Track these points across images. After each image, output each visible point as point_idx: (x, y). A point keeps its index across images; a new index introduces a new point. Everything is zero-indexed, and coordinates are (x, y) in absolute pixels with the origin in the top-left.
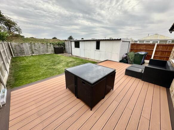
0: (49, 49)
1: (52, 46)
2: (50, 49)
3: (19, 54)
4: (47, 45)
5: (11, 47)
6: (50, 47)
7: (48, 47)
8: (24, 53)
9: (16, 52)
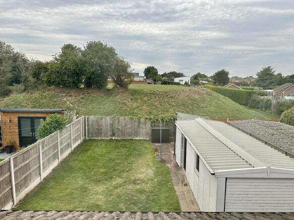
0: (141, 130)
1: (149, 123)
2: (144, 131)
3: (94, 135)
4: (140, 122)
5: (87, 123)
6: (144, 127)
7: (141, 125)
8: (101, 133)
9: (91, 132)
